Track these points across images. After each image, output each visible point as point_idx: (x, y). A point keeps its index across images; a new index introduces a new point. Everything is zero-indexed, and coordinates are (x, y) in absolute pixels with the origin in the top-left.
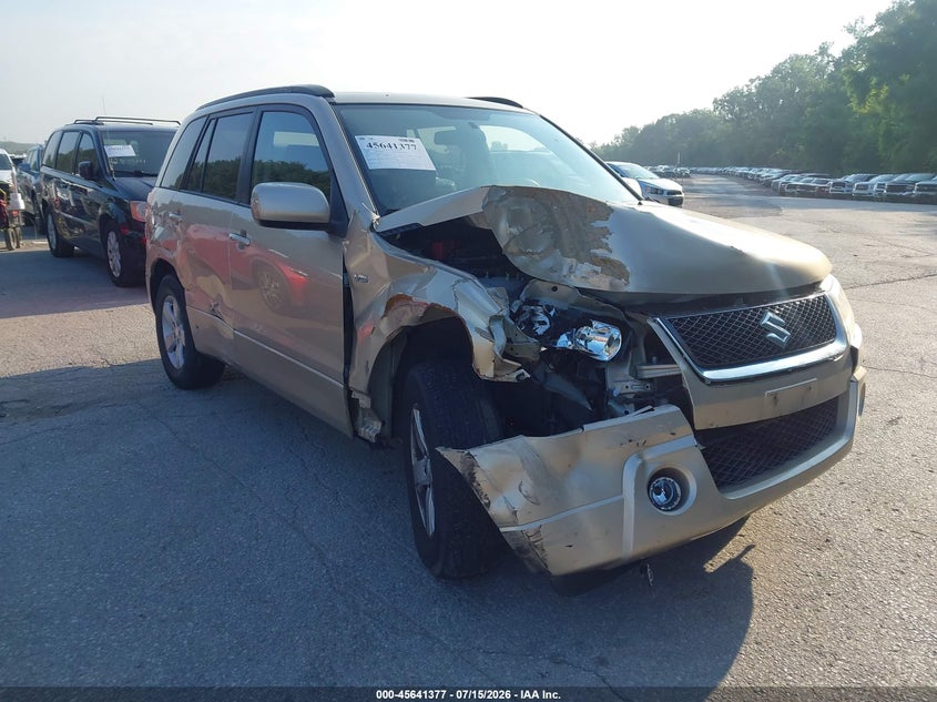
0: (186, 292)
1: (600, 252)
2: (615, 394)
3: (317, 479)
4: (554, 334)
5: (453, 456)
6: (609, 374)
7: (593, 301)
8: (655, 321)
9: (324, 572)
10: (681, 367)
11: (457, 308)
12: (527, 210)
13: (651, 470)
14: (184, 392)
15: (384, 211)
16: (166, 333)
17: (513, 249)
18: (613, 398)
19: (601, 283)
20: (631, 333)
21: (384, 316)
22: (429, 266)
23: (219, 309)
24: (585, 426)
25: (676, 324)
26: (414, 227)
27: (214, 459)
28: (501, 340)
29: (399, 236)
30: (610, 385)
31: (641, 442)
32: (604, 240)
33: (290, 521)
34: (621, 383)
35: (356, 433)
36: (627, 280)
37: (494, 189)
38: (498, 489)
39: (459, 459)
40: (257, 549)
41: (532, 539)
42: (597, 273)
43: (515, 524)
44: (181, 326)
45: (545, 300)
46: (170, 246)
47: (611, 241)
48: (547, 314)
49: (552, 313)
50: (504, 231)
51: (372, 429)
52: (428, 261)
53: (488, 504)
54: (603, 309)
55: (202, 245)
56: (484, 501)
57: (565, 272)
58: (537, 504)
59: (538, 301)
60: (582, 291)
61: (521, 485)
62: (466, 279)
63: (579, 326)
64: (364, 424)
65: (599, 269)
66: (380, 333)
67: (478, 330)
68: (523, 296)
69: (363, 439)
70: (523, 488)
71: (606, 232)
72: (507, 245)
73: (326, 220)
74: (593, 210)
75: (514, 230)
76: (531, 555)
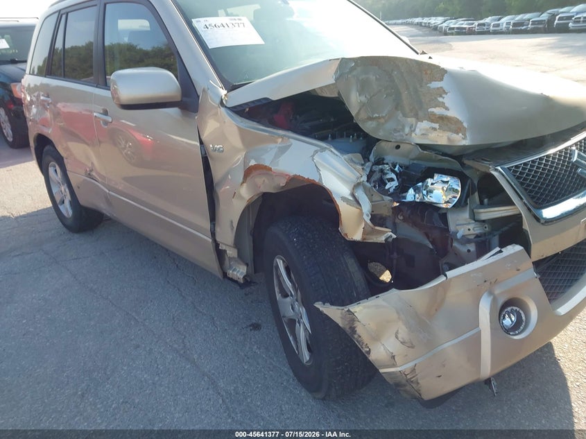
0: (65, 160)
1: (438, 111)
2: (459, 236)
3: (195, 308)
4: (403, 189)
5: (333, 312)
6: (451, 219)
7: (433, 154)
8: (496, 170)
9: (221, 401)
10: (519, 207)
11: (320, 179)
12: (372, 77)
13: (501, 302)
14: (76, 236)
15: (231, 88)
16: (55, 190)
17: (363, 115)
18: (457, 240)
19: (440, 138)
20: (469, 181)
21: (243, 182)
22: (282, 137)
23: (94, 173)
24: (447, 273)
25: (515, 172)
26: (264, 102)
27: (110, 297)
28: (366, 207)
29: (247, 110)
30: (452, 228)
31: (493, 281)
32: (440, 99)
33: (182, 352)
34: (463, 226)
35: (225, 275)
36: (464, 135)
37: (344, 62)
38: (377, 338)
39: (340, 315)
40: (161, 385)
41: (409, 377)
42: (435, 129)
43: (394, 365)
44: (66, 185)
45: (389, 158)
46: (45, 123)
47: (447, 100)
48: (393, 171)
49: (396, 169)
50: (354, 101)
51: (239, 272)
52: (281, 132)
53: (369, 352)
54: (441, 160)
55: (70, 117)
56: (365, 350)
57: (407, 130)
58: (412, 347)
59: (383, 159)
60: (423, 147)
61: (397, 333)
62: (323, 149)
63: (423, 180)
64: (230, 267)
65: (436, 126)
66: (241, 197)
67: (344, 199)
68: (372, 158)
69: (231, 280)
70: (399, 336)
71: (442, 92)
72: (358, 113)
73: (179, 99)
74: (429, 72)
75: (363, 99)
76: (408, 388)
